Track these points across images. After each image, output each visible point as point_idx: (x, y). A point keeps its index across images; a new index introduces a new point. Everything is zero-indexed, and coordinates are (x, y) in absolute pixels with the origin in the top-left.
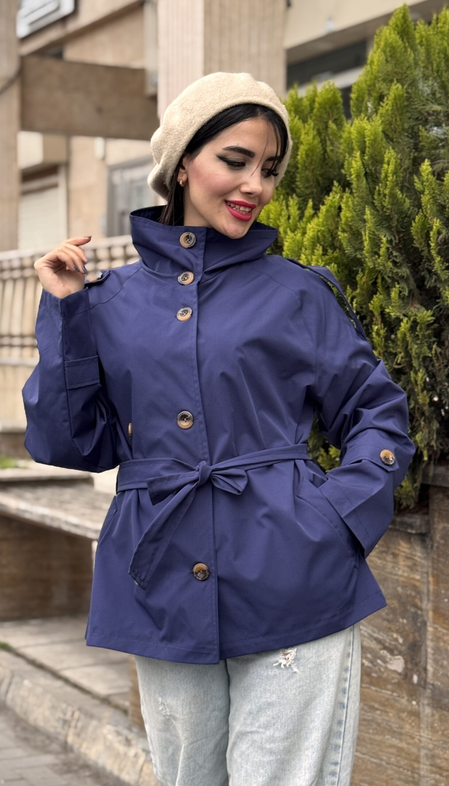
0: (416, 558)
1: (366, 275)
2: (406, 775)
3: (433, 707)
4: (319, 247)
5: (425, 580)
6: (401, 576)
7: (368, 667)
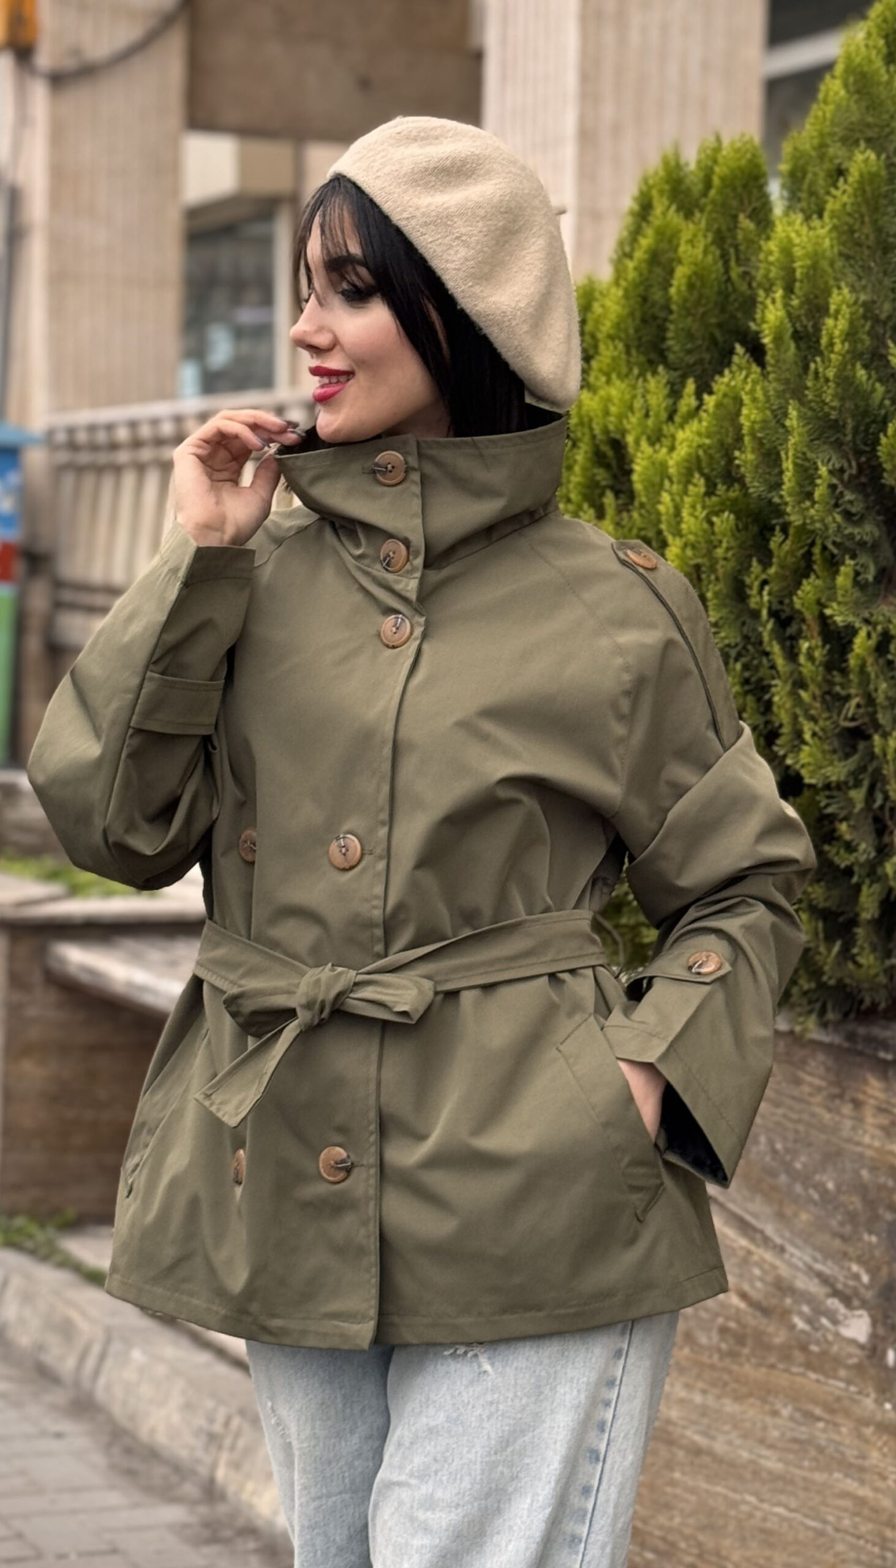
1: (790, 538)
2: (870, 1553)
4: (699, 480)
6: (869, 1147)
7: (803, 1332)
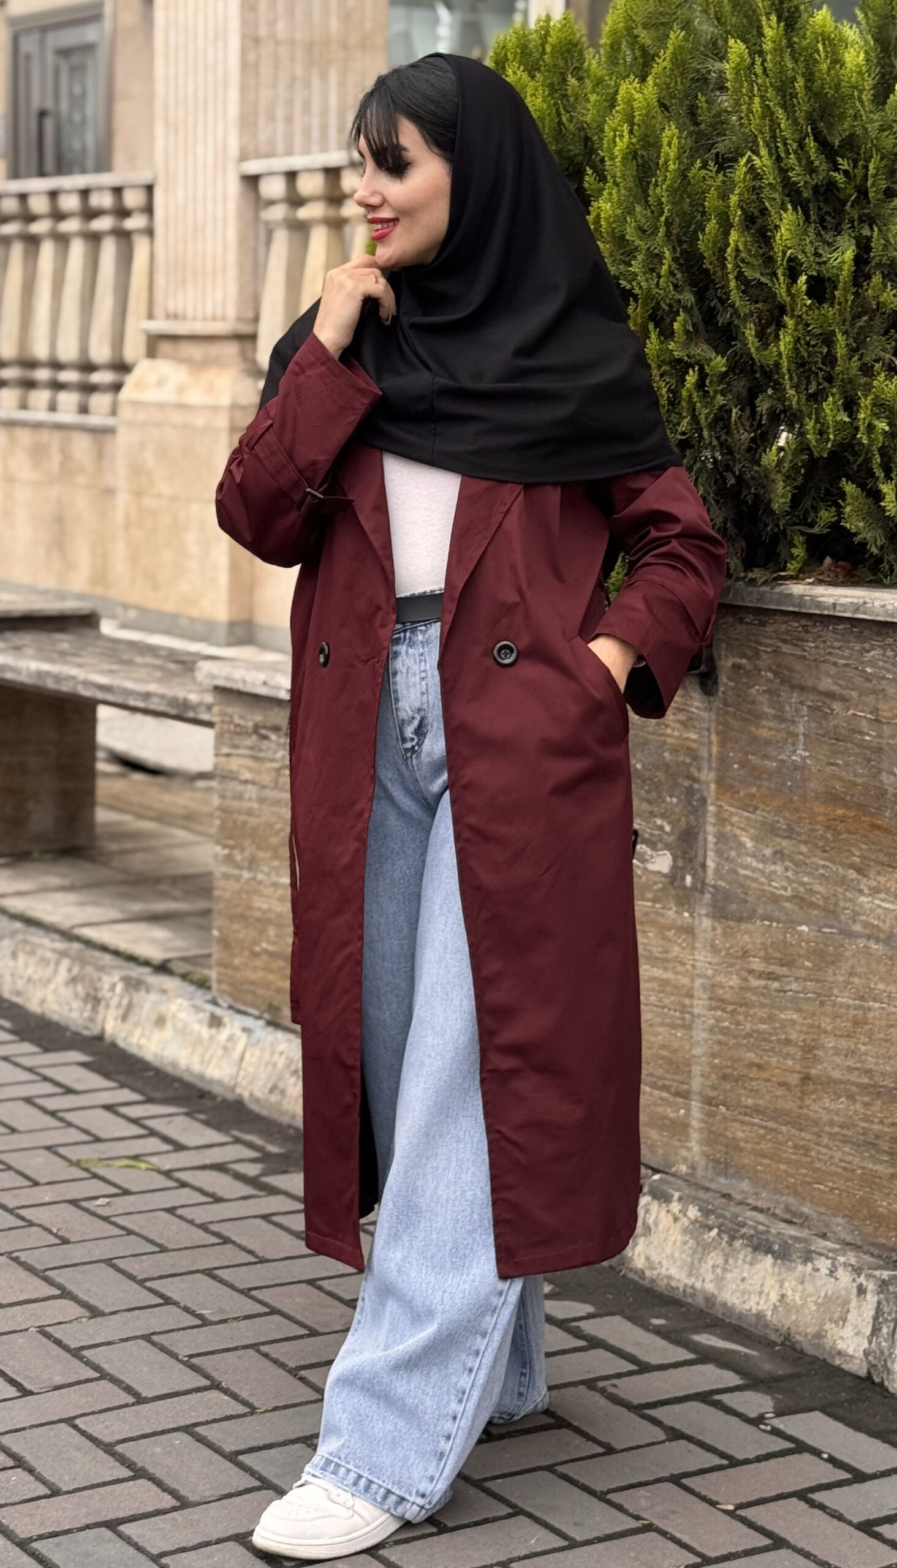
0: (693, 710)
3: (714, 917)
5: (706, 740)
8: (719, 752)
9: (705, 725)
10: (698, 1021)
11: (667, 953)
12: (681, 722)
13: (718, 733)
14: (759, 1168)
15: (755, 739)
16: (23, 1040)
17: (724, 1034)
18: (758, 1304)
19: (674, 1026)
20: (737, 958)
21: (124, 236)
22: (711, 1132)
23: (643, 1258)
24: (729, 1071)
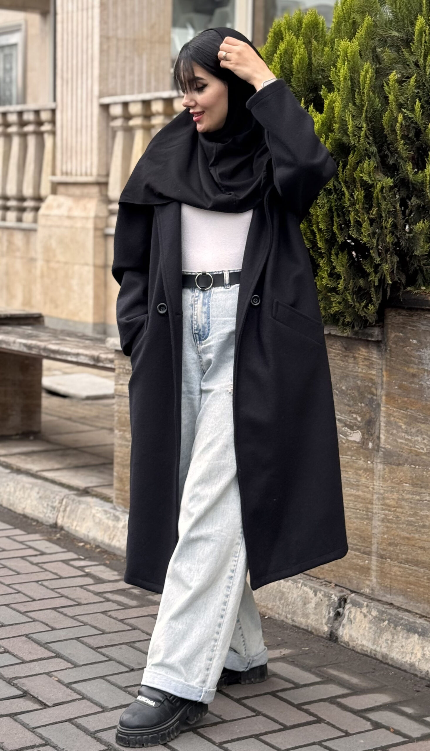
0: (373, 359)
2: (362, 514)
3: (384, 464)
5: (380, 374)
6: (361, 373)
8: (387, 381)
9: (380, 367)
10: (376, 516)
11: (359, 482)
12: (366, 366)
13: (386, 371)
14: (409, 590)
15: (406, 374)
16: (15, 528)
17: (389, 522)
18: (411, 659)
19: (362, 519)
20: (397, 484)
21: (39, 134)
22: (382, 572)
23: (348, 635)
24: (392, 541)
